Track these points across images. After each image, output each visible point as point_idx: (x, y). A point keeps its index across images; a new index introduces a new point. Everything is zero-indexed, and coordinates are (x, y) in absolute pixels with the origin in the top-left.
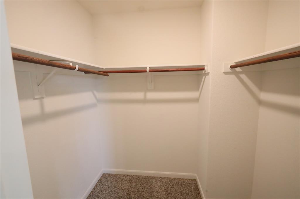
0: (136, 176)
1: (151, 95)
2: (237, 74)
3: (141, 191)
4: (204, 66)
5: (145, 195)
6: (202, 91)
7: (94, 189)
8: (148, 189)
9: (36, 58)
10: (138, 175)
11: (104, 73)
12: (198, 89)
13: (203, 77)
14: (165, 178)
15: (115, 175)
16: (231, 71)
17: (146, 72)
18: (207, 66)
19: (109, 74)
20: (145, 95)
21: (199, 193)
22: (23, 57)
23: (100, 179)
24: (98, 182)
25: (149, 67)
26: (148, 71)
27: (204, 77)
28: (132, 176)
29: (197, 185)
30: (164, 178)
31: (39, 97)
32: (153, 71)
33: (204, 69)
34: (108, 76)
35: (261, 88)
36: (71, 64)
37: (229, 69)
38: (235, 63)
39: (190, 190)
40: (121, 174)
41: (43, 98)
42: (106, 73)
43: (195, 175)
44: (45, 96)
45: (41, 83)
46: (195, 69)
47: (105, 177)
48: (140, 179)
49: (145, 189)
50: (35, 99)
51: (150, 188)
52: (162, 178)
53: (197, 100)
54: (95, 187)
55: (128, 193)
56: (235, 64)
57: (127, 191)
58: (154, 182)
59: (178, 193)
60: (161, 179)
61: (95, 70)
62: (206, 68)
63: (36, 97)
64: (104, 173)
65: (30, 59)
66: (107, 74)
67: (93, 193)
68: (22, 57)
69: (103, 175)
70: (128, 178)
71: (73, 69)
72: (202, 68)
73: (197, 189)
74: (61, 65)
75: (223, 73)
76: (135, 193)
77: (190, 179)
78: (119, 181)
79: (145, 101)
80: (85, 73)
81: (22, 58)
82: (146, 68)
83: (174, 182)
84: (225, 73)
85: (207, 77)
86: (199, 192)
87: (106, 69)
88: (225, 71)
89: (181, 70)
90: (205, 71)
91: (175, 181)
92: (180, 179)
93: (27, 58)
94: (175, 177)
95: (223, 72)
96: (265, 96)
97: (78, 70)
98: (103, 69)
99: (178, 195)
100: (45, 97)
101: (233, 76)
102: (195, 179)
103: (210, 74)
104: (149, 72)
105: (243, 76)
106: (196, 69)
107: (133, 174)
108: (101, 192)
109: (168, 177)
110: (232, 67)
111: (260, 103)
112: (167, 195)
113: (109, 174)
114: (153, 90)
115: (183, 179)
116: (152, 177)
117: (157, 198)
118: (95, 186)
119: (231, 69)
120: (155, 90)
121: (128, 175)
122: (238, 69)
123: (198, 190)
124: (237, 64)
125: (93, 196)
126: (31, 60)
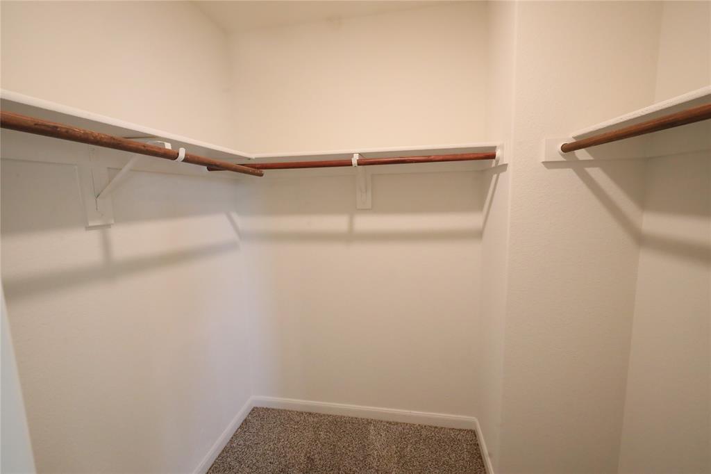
0: (329, 416)
1: (365, 223)
2: (579, 167)
3: (338, 452)
4: (495, 148)
5: (349, 463)
6: (491, 212)
7: (231, 441)
8: (355, 449)
9: (79, 129)
10: (335, 414)
11: (251, 170)
12: (481, 208)
13: (492, 176)
14: (399, 425)
15: (279, 411)
16: (563, 159)
17: (351, 165)
18: (502, 147)
19: (264, 171)
20: (351, 223)
21: (482, 466)
22: (48, 126)
23: (245, 420)
24: (240, 427)
25: (360, 154)
26: (354, 161)
27: (495, 176)
28: (319, 415)
29: (478, 445)
30: (397, 423)
31: (98, 223)
32: (368, 161)
33: (493, 157)
34: (261, 175)
35: (644, 201)
36: (168, 146)
37: (557, 155)
38: (574, 138)
39: (460, 456)
40: (294, 409)
41: (109, 226)
42: (256, 168)
43: (474, 419)
44: (113, 222)
45: (102, 191)
46: (471, 156)
47: (259, 415)
48: (338, 424)
49: (350, 448)
50: (89, 228)
51: (360, 445)
52: (390, 423)
53: (478, 235)
54: (232, 438)
55: (308, 455)
56: (574, 141)
57: (307, 452)
58: (372, 432)
59: (430, 463)
60: (390, 425)
61: (234, 163)
62: (498, 153)
63: (91, 224)
64: (255, 406)
65: (64, 130)
66: (258, 171)
67: (226, 451)
68: (44, 125)
69: (253, 410)
70: (311, 419)
71: (172, 156)
72: (490, 152)
73: (477, 456)
74: (143, 148)
75: (542, 165)
76: (325, 455)
77: (460, 430)
78: (288, 426)
79: (350, 237)
80: (209, 169)
81: (43, 127)
82: (352, 155)
83: (421, 435)
84: (549, 164)
85: (502, 175)
86: (482, 461)
87: (256, 158)
88: (547, 160)
89: (437, 159)
90: (497, 162)
91: (424, 433)
92: (436, 427)
93: (57, 127)
94: (422, 423)
95: (543, 162)
96: (654, 223)
97: (186, 160)
98: (249, 159)
99: (429, 466)
100: (112, 224)
101: (569, 173)
102: (473, 429)
103: (510, 168)
104: (359, 164)
105: (596, 173)
106: (476, 156)
107: (322, 412)
108: (246, 450)
109: (406, 422)
110: (567, 149)
111: (642, 240)
112: (401, 464)
113: (267, 409)
114: (369, 209)
115: (442, 428)
116: (367, 420)
117: (377, 471)
118: (234, 435)
119: (562, 155)
120: (373, 209)
121: (310, 414)
122: (581, 154)
123: (480, 457)
124: (579, 140)
125: (229, 459)
126: (67, 132)
